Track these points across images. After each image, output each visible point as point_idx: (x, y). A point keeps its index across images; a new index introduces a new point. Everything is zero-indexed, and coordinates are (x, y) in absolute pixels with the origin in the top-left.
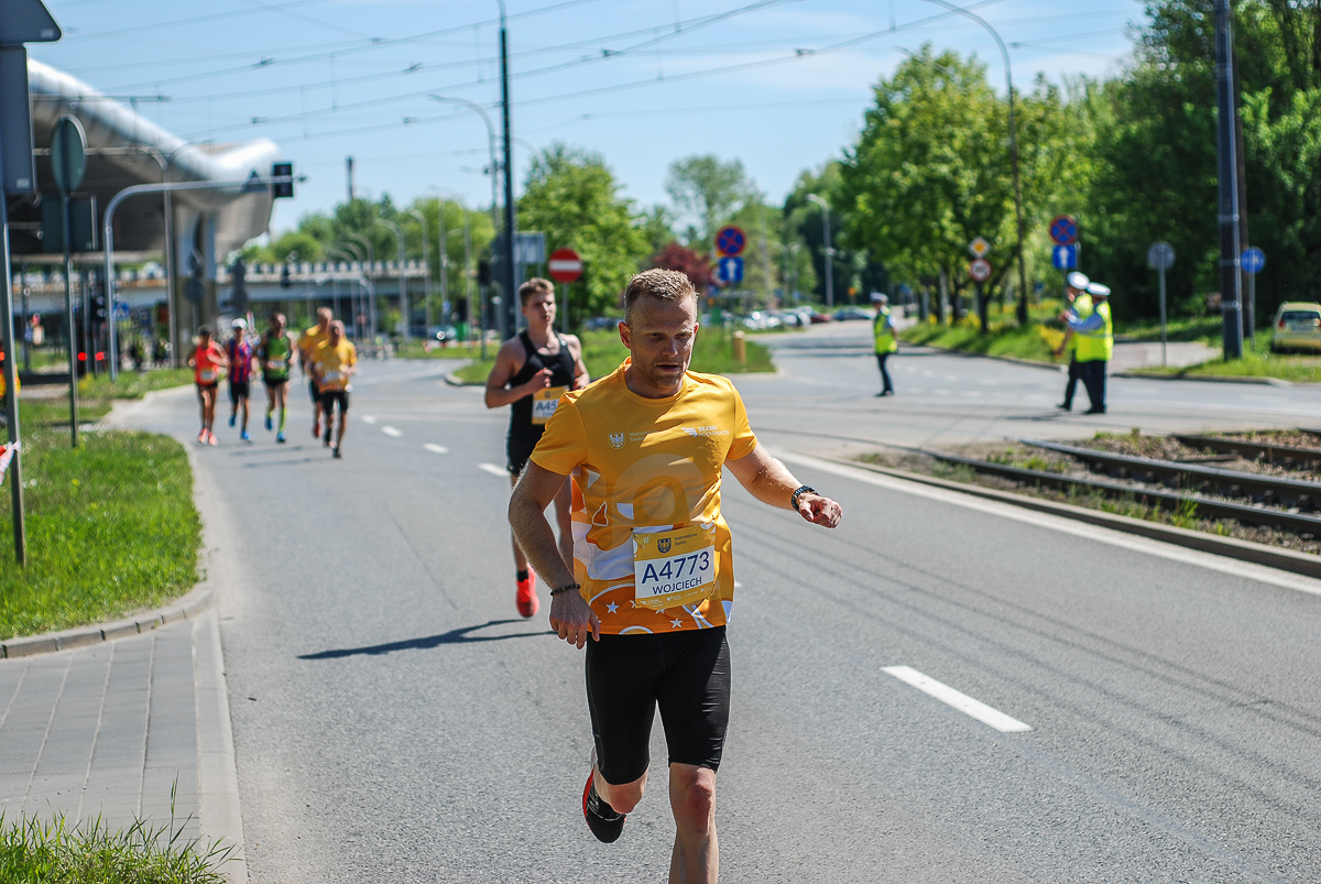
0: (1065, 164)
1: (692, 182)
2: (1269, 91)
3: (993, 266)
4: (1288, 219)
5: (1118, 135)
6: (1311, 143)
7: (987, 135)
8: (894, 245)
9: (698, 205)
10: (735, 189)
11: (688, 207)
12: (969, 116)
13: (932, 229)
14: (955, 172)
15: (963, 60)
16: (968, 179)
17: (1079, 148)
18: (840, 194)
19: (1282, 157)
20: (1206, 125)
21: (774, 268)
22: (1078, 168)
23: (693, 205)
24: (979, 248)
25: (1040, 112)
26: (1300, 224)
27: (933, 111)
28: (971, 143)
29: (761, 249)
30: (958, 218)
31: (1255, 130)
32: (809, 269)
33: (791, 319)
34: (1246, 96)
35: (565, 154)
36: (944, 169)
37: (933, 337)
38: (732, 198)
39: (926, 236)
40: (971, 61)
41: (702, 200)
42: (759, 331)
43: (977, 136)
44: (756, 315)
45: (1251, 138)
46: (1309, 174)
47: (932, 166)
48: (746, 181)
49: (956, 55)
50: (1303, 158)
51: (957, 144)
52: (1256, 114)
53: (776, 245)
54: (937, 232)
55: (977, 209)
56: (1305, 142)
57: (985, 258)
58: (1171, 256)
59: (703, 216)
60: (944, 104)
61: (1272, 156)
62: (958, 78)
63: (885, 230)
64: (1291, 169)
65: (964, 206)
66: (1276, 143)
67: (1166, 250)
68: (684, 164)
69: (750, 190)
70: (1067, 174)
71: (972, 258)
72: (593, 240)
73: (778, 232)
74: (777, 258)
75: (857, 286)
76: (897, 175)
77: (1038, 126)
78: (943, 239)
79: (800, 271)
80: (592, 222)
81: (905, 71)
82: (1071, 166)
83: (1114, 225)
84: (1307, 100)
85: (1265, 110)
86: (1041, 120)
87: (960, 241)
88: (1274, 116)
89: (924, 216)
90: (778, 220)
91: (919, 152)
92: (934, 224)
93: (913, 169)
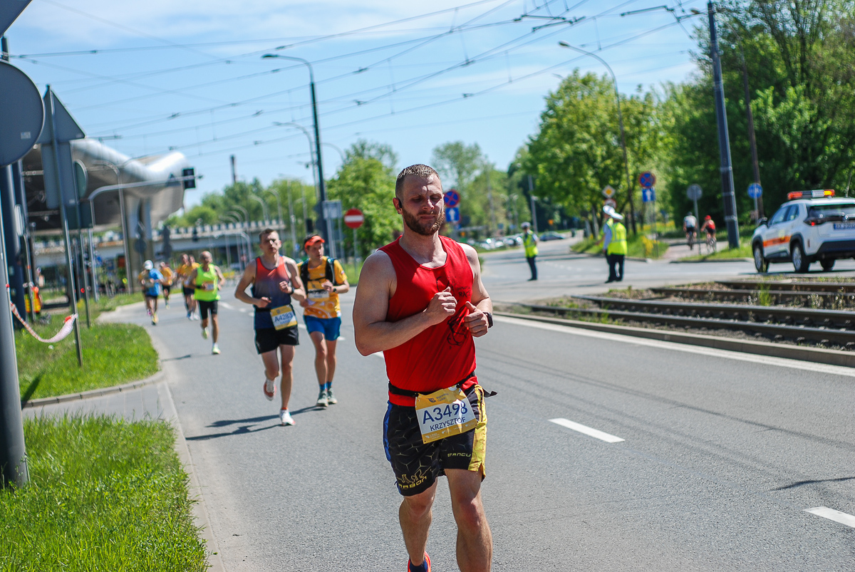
0: (658, 139)
1: (448, 160)
2: (772, 88)
3: (617, 203)
4: (788, 163)
5: (687, 119)
6: (799, 117)
7: (609, 125)
8: (563, 193)
9: (453, 174)
10: (476, 162)
11: (446, 175)
12: (599, 113)
13: (581, 183)
14: (591, 148)
15: (599, 77)
16: (600, 151)
17: (665, 127)
18: (529, 164)
19: (783, 127)
20: (737, 111)
21: (503, 210)
22: (666, 140)
23: (450, 174)
24: (609, 192)
25: (641, 109)
26: (796, 166)
27: (576, 112)
28: (600, 130)
29: (495, 198)
30: (596, 175)
31: (766, 112)
32: (526, 209)
33: (511, 242)
34: (759, 92)
35: (367, 146)
36: (584, 146)
37: (589, 247)
38: (474, 168)
39: (578, 187)
40: (604, 78)
41: (455, 170)
42: (491, 250)
43: (603, 125)
44: (489, 241)
45: (763, 116)
46: (799, 136)
47: (577, 145)
48: (482, 157)
49: (595, 75)
50: (795, 127)
51: (593, 131)
52: (765, 102)
53: (504, 196)
54: (584, 184)
55: (606, 168)
56: (795, 117)
57: (613, 198)
58: (700, 192)
59: (457, 180)
60: (583, 107)
61: (776, 126)
62: (597, 89)
63: (557, 184)
64: (790, 134)
65: (599, 168)
66: (779, 119)
67: (697, 189)
68: (442, 148)
69: (485, 162)
70: (660, 144)
71: (605, 199)
72: (374, 202)
73: (505, 188)
74: (504, 204)
75: (557, 218)
76: (557, 151)
77: (640, 117)
78: (588, 188)
79: (520, 211)
80: (373, 191)
81: (564, 87)
82: (661, 139)
83: (697, 172)
84: (796, 92)
85: (770, 100)
86: (642, 113)
87: (598, 188)
88: (776, 103)
89: (575, 175)
90: (505, 180)
91: (569, 136)
92: (582, 179)
93: (567, 147)
